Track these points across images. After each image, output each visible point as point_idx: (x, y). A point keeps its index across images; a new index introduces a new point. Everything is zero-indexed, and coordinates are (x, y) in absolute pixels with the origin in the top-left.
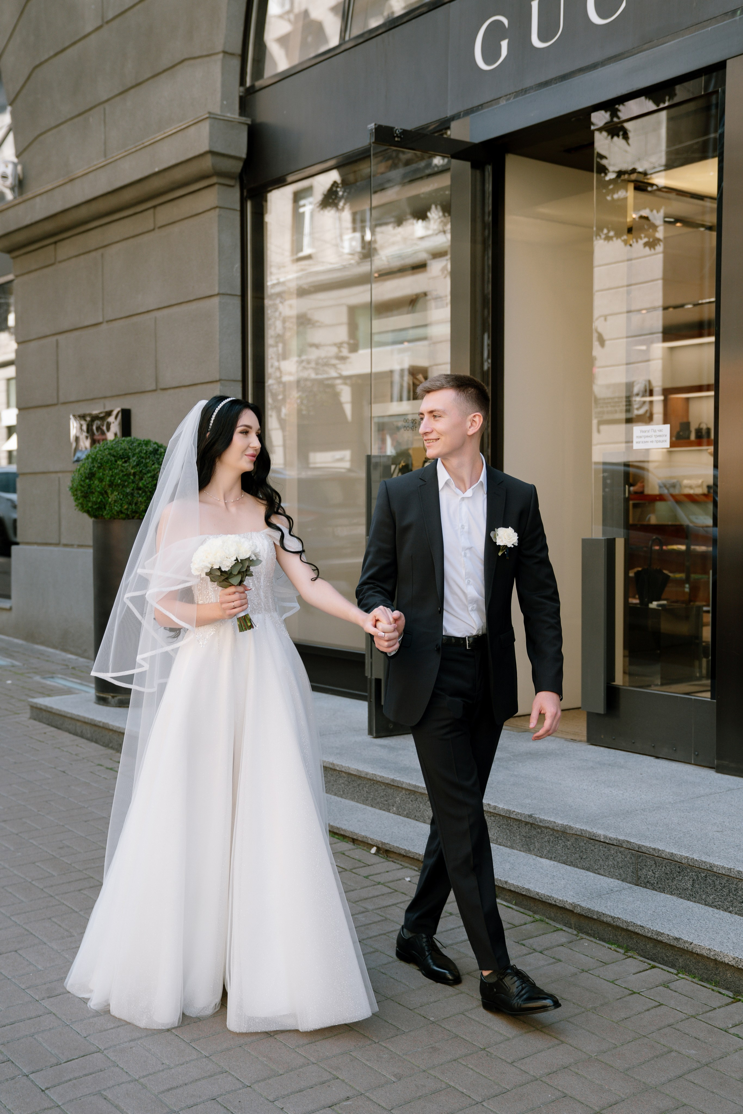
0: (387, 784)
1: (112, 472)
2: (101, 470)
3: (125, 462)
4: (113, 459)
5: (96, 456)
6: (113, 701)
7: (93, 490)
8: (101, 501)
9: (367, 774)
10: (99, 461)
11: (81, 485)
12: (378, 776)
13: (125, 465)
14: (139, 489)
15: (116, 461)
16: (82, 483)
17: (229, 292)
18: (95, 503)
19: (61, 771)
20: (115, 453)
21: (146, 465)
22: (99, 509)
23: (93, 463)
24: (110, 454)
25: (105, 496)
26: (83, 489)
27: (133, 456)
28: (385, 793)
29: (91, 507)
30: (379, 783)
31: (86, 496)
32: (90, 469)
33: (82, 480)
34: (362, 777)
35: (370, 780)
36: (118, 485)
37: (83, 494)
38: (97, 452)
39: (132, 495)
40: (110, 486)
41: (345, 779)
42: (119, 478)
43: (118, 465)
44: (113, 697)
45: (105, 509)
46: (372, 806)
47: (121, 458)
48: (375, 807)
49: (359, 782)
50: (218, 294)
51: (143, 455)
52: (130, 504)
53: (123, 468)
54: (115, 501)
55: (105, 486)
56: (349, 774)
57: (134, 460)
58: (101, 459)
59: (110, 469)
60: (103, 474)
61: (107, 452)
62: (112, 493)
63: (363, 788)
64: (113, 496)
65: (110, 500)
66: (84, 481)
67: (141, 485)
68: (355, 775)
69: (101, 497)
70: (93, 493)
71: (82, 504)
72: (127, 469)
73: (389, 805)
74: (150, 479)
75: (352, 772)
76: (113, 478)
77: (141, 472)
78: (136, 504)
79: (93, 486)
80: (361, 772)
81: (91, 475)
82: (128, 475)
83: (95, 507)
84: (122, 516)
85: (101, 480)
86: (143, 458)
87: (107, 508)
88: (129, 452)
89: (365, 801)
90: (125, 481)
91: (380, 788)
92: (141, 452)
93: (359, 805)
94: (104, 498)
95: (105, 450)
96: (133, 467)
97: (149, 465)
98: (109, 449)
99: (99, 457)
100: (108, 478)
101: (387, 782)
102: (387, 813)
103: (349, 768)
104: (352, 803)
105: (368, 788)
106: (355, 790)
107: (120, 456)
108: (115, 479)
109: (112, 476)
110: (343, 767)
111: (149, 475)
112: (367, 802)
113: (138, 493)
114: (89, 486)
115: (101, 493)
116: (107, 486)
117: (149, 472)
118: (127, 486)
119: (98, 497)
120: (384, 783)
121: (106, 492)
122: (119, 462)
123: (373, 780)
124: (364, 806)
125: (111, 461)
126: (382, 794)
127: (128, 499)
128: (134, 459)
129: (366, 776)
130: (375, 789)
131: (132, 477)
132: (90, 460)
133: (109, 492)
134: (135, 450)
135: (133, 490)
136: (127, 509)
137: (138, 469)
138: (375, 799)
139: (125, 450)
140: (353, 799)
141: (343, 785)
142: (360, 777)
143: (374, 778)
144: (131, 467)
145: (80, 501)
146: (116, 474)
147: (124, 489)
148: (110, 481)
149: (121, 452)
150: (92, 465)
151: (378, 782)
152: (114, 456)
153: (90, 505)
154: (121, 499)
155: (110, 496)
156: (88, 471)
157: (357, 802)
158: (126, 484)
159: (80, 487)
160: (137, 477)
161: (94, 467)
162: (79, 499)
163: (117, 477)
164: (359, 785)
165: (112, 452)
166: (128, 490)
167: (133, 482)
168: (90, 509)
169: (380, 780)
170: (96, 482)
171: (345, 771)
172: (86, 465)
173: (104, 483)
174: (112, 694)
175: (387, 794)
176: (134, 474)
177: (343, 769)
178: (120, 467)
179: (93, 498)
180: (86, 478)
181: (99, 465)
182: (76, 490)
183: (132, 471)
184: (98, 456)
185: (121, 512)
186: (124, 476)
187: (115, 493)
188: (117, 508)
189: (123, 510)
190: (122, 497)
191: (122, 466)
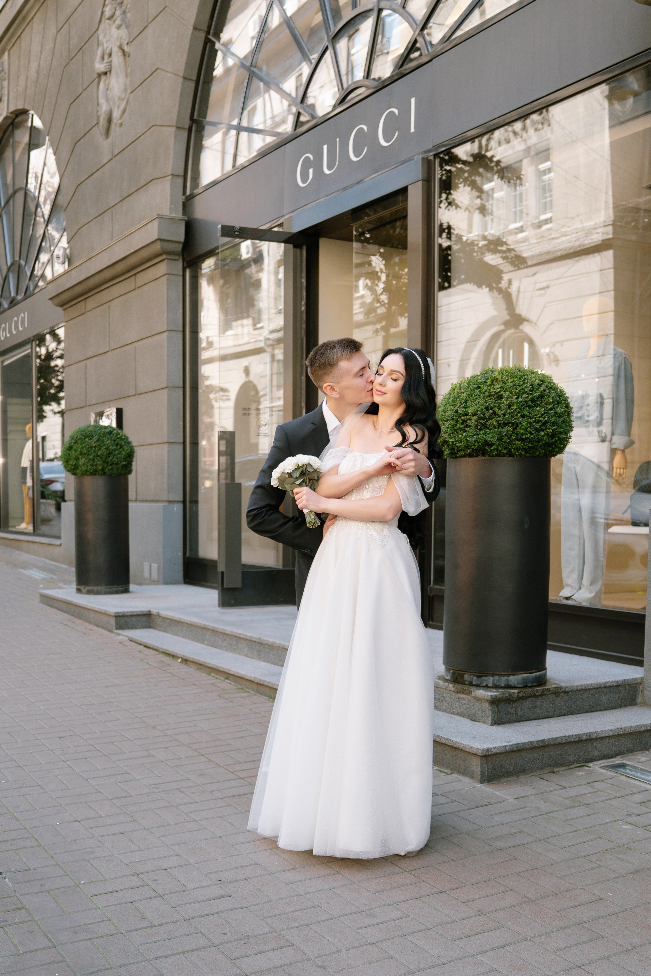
1: (82, 446)
2: (76, 445)
3: (90, 439)
6: (84, 590)
7: (72, 457)
8: (75, 464)
13: (90, 441)
14: (98, 456)
15: (85, 439)
18: (73, 465)
20: (85, 434)
21: (103, 441)
22: (75, 468)
24: (81, 434)
31: (68, 461)
32: (71, 444)
33: (65, 451)
36: (85, 454)
39: (93, 460)
40: (81, 454)
43: (86, 441)
44: (84, 588)
45: (79, 469)
47: (88, 436)
49: (192, 628)
51: (101, 435)
52: (92, 465)
54: (83, 464)
55: (78, 454)
56: (187, 624)
57: (95, 439)
59: (81, 444)
60: (77, 447)
62: (82, 459)
63: (193, 632)
64: (82, 461)
65: (81, 463)
67: (99, 453)
69: (76, 461)
70: (71, 459)
71: (67, 466)
72: (91, 444)
73: (204, 640)
74: (105, 450)
76: (82, 450)
77: (99, 445)
78: (96, 466)
79: (71, 454)
80: (192, 621)
81: (71, 448)
82: (91, 447)
83: (73, 468)
85: (76, 451)
88: (93, 434)
89: (194, 639)
90: (89, 451)
91: (201, 630)
94: (78, 462)
100: (79, 450)
101: (203, 626)
102: (204, 646)
103: (187, 620)
109: (82, 448)
111: (104, 447)
115: (75, 459)
117: (104, 445)
118: (90, 454)
119: (74, 462)
121: (78, 458)
122: (87, 439)
123: (197, 626)
124: (194, 643)
125: (82, 439)
126: (201, 634)
127: (91, 462)
131: (94, 449)
133: (80, 458)
135: (94, 456)
136: (91, 469)
137: (98, 443)
139: (91, 432)
140: (189, 639)
144: (94, 442)
146: (85, 447)
147: (89, 456)
149: (88, 433)
152: (84, 436)
153: (70, 466)
154: (87, 463)
155: (80, 461)
156: (69, 446)
160: (97, 449)
161: (73, 443)
162: (65, 464)
163: (85, 449)
169: (200, 625)
170: (73, 452)
174: (84, 586)
175: (203, 634)
176: (95, 447)
179: (72, 462)
180: (68, 450)
181: (75, 441)
182: (63, 458)
183: (94, 445)
185: (86, 471)
186: (89, 448)
187: (84, 459)
188: (84, 469)
189: (88, 470)
190: (87, 461)
191: (88, 442)
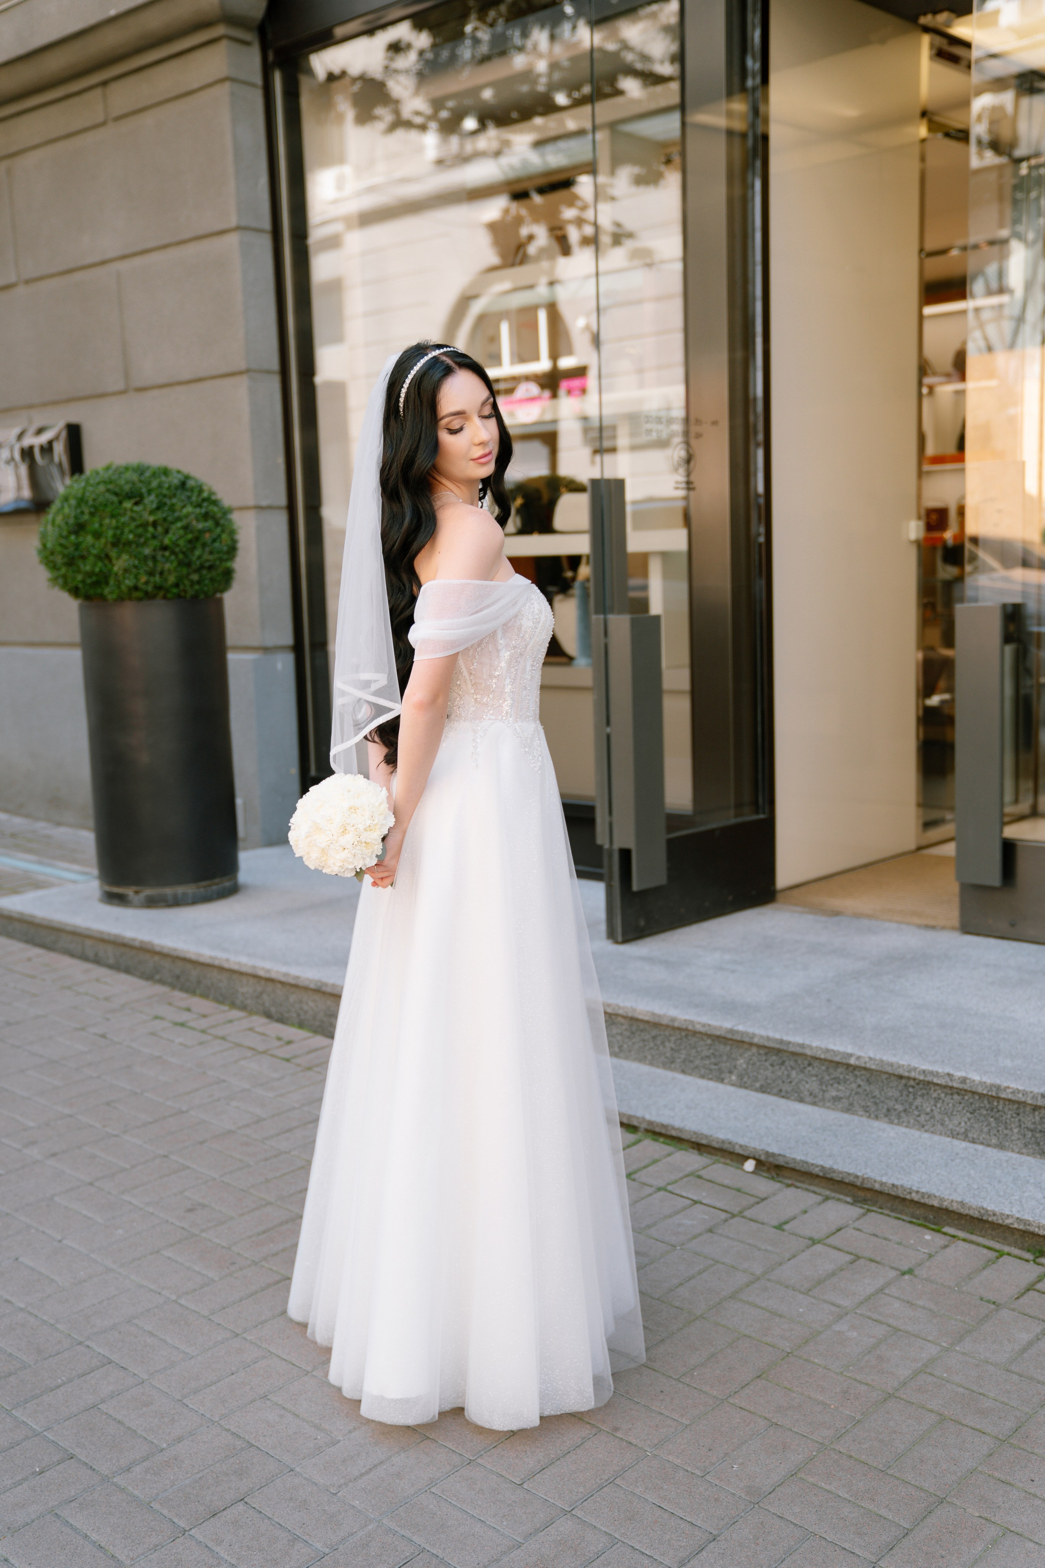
0: (718, 1037)
1: (117, 521)
2: (96, 519)
3: (136, 504)
4: (115, 499)
5: (84, 493)
6: (132, 899)
7: (85, 553)
8: (101, 571)
9: (673, 1020)
10: (91, 503)
11: (61, 545)
12: (699, 1023)
13: (136, 508)
14: (165, 548)
15: (120, 503)
16: (63, 541)
17: (254, 224)
18: (89, 574)
19: (96, 1034)
20: (117, 490)
21: (172, 509)
22: (96, 584)
23: (78, 505)
24: (108, 490)
25: (106, 562)
26: (66, 552)
27: (149, 492)
28: (711, 1051)
29: (83, 581)
30: (698, 1035)
31: (71, 562)
32: (76, 517)
33: (61, 536)
34: (661, 1025)
35: (679, 1029)
36: (129, 543)
37: (65, 560)
38: (84, 488)
39: (154, 558)
40: (114, 545)
41: (624, 1027)
42: (131, 531)
43: (125, 510)
44: (133, 893)
45: (107, 583)
46: (683, 1072)
47: (129, 496)
48: (690, 1074)
49: (654, 1032)
50: (238, 228)
51: (165, 492)
52: (151, 574)
53: (134, 515)
54: (126, 571)
55: (106, 544)
56: (633, 1020)
57: (151, 501)
58: (94, 500)
59: (113, 516)
60: (101, 525)
61: (102, 488)
62: (118, 557)
63: (663, 1043)
64: (121, 562)
65: (116, 569)
66: (66, 538)
67: (167, 541)
68: (648, 1022)
69: (100, 564)
70: (83, 558)
71: (64, 577)
72: (141, 517)
73: (720, 1071)
74: (182, 532)
75: (641, 1017)
76: (118, 532)
77: (165, 519)
78: (161, 573)
79: (83, 546)
80: (659, 1016)
81: (80, 528)
82: (144, 525)
83: (89, 581)
84: (139, 594)
85: (97, 535)
86: (165, 496)
87: (112, 582)
88: (140, 488)
89: (668, 1064)
90: (140, 536)
91: (702, 1043)
92: (160, 486)
93: (660, 1072)
94: (106, 566)
95: (98, 483)
96: (152, 512)
97: (178, 507)
98: (104, 482)
99: (90, 497)
100: (110, 533)
101: (718, 1033)
102: (720, 1086)
103: (634, 1010)
104: (644, 1068)
105: (675, 1043)
106: (645, 1046)
107: (127, 494)
108: (122, 533)
109: (117, 528)
110: (619, 1008)
111: (179, 524)
112: (673, 1066)
113: (163, 556)
114: (77, 546)
115: (99, 557)
116: (109, 546)
117: (179, 519)
118: (145, 544)
119: (95, 565)
120: (709, 1036)
121: (107, 556)
122: (128, 505)
123: (686, 1029)
124: (669, 1074)
125: (112, 503)
126: (706, 1053)
127: (147, 565)
128: (152, 497)
129: (671, 1024)
130: (690, 1044)
131: (151, 529)
132: (73, 502)
133: (113, 554)
134: (149, 483)
135: (155, 550)
136: (147, 583)
137: (160, 515)
138: (691, 1062)
139: (134, 483)
140: (642, 1060)
141: (619, 1038)
142: (656, 1025)
143: (690, 1027)
144: (148, 513)
145: (63, 570)
146: (123, 524)
147: (140, 549)
148: (114, 536)
149: (127, 488)
150: (79, 511)
151: (695, 1033)
152: (116, 494)
153: (79, 577)
154: (136, 567)
155: (114, 561)
156: (72, 521)
157: (651, 1064)
158: (142, 540)
159: (59, 549)
160: (160, 529)
161: (82, 513)
162: (59, 569)
163: (126, 530)
164: (654, 1038)
165: (111, 487)
166: (147, 551)
167: (154, 537)
168: (80, 586)
169: (702, 1030)
170: (89, 539)
171: (625, 1014)
172: (66, 510)
173: (103, 541)
174: (132, 888)
175: (717, 1053)
176: (155, 524)
177: (621, 1012)
178: (129, 513)
179: (85, 565)
180: (70, 533)
181: (92, 510)
182: (52, 553)
183: (151, 519)
184: (87, 494)
185: (136, 588)
186: (138, 527)
187: (125, 557)
188: (129, 582)
189: (140, 585)
190: (136, 562)
191: (132, 510)
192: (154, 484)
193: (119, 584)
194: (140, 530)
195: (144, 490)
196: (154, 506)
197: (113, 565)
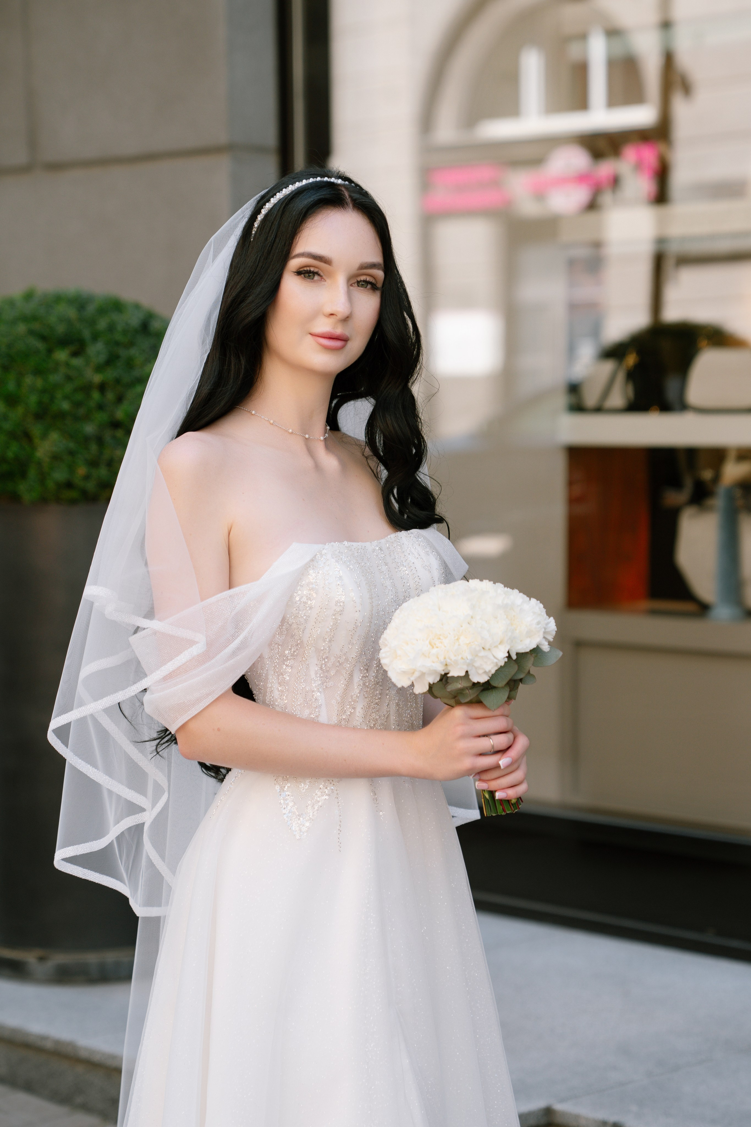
1: (45, 381)
3: (75, 354)
4: (40, 345)
8: (16, 457)
10: (3, 350)
13: (74, 362)
14: (116, 425)
15: (50, 351)
20: (45, 332)
21: (129, 364)
24: (31, 332)
25: (25, 443)
27: (95, 337)
36: (61, 415)
39: (100, 441)
40: (38, 417)
42: (66, 397)
43: (57, 363)
45: (24, 475)
47: (64, 342)
51: (117, 337)
52: (94, 464)
53: (70, 372)
54: (56, 458)
55: (25, 415)
57: (96, 351)
59: (38, 372)
60: (19, 384)
61: (21, 328)
62: (44, 436)
64: (48, 444)
65: (39, 454)
67: (119, 414)
69: (14, 447)
72: (81, 375)
76: (46, 397)
77: (118, 381)
78: (110, 464)
82: (86, 388)
84: (74, 494)
85: (12, 401)
86: (117, 344)
87: (32, 473)
88: (81, 330)
90: (80, 405)
92: (111, 328)
94: (24, 449)
96: (99, 369)
97: (138, 361)
98: (25, 319)
99: (3, 341)
100: (33, 399)
107: (60, 338)
108: (52, 399)
109: (44, 391)
113: (114, 437)
115: (13, 436)
116: (30, 419)
118: (87, 418)
119: (7, 447)
121: (26, 434)
122: (62, 355)
125: (37, 352)
127: (89, 450)
128: (99, 345)
131: (96, 395)
133: (36, 430)
134: (94, 323)
135: (101, 427)
136: (87, 477)
137: (110, 374)
139: (70, 322)
144: (92, 369)
146: (54, 385)
147: (78, 425)
148: (40, 403)
149: (61, 329)
152: (43, 338)
154: (71, 453)
155: (37, 441)
158: (81, 411)
160: (110, 396)
163: (59, 395)
165: (36, 326)
166: (89, 429)
167: (100, 407)
173: (20, 409)
176: (102, 388)
178: (63, 370)
181: (6, 362)
183: (97, 378)
185: (69, 485)
186: (76, 390)
187: (54, 436)
188: (59, 475)
189: (77, 480)
190: (72, 445)
191: (67, 365)
192: (102, 324)
193: (43, 477)
194: (79, 397)
195: (86, 334)
196: (102, 358)
197: (34, 448)
